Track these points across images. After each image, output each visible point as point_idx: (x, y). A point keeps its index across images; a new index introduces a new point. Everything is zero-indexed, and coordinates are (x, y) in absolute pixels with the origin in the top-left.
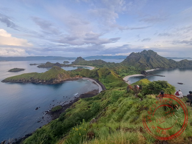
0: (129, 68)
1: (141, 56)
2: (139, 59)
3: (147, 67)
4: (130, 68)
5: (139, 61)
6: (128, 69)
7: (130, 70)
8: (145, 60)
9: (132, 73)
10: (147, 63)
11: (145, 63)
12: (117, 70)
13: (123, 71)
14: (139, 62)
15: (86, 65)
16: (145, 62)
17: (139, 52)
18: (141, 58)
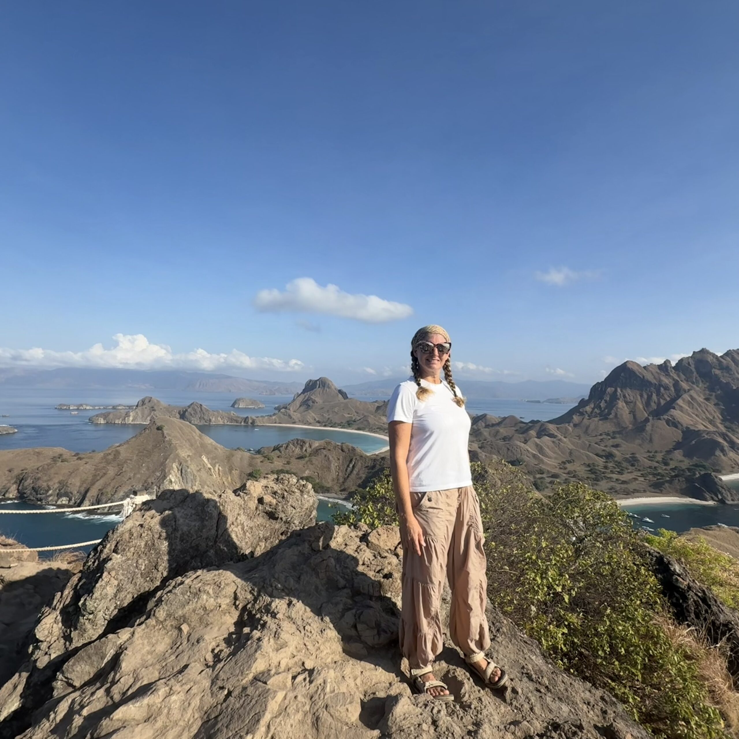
0: (609, 456)
1: (685, 385)
2: (671, 404)
3: (732, 454)
4: (615, 451)
5: (673, 412)
6: (601, 461)
7: (618, 464)
8: (711, 407)
9: (631, 487)
10: (723, 429)
11: (711, 428)
12: (533, 461)
13: (570, 467)
14: (674, 423)
15: (349, 424)
16: (711, 422)
17: (667, 362)
18: (686, 396)
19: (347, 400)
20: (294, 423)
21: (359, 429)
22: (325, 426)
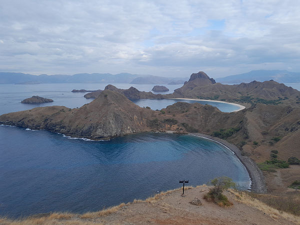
19: (215, 84)
20: (184, 98)
21: (222, 100)
22: (201, 99)
